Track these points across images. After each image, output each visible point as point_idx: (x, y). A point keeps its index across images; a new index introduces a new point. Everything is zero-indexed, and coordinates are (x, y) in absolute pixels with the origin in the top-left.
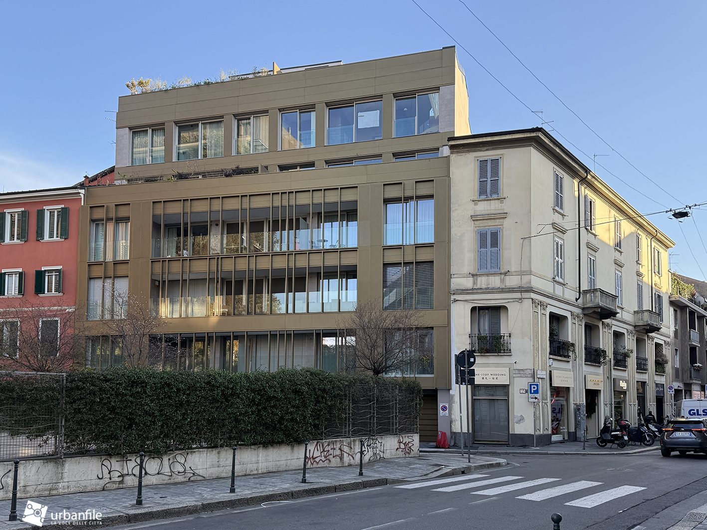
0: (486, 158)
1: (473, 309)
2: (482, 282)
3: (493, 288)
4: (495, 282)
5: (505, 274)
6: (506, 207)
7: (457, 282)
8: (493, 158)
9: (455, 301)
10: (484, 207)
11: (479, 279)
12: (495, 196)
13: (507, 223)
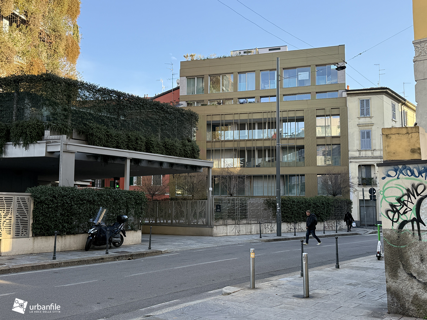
0: (363, 99)
1: (359, 166)
2: (363, 154)
3: (368, 157)
4: (369, 154)
5: (374, 150)
6: (373, 121)
7: (351, 154)
8: (367, 99)
9: (351, 162)
10: (363, 121)
11: (362, 152)
12: (368, 116)
13: (373, 128)
